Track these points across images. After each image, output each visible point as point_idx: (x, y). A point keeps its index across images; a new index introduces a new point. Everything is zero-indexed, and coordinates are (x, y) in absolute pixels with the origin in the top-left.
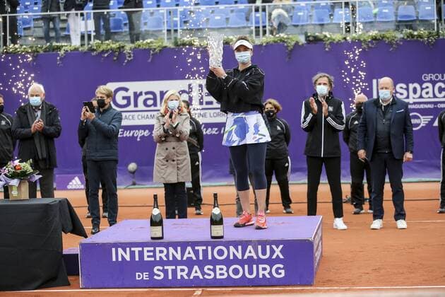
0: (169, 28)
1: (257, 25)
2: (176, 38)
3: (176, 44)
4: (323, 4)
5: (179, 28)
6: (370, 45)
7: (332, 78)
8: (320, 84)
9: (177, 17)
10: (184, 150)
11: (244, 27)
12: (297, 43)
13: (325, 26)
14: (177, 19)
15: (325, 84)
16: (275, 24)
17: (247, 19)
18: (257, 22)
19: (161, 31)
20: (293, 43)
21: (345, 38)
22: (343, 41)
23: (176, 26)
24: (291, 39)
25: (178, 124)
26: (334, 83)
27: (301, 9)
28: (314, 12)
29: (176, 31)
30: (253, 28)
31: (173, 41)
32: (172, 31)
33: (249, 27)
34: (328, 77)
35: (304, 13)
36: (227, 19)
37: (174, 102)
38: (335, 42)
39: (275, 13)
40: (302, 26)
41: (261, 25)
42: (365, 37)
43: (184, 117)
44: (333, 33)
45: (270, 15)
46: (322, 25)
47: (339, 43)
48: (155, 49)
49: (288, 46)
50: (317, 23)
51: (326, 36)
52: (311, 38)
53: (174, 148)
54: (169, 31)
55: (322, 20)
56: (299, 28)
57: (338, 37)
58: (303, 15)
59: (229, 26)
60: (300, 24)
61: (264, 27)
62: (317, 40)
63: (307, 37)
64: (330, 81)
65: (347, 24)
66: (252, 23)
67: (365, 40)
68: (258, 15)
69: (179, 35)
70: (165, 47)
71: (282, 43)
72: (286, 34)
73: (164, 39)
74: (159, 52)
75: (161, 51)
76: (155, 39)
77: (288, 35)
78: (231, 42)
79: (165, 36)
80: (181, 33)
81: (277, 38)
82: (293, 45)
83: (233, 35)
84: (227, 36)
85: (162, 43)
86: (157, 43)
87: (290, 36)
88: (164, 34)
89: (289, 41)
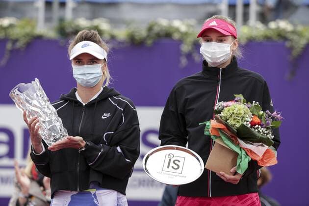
1: (233, 1)
2: (62, 20)
19: (32, 3)
20: (303, 42)
24: (300, 34)
29: (63, 4)
30: (224, 8)
31: (55, 24)
32: (56, 6)
33: (215, 5)
41: (240, 2)
48: (15, 41)
49: (291, 49)
54: (49, 4)
61: (246, 5)
69: (68, 14)
70: (39, 38)
71: (281, 41)
72: (292, 23)
73: (37, 21)
74: (24, 46)
75: (29, 45)
76: (18, 18)
77: (294, 25)
78: (175, 32)
79: (41, 14)
80: (74, 10)
81: (272, 30)
82: (302, 46)
83: (181, 20)
84: (169, 20)
85: (33, 27)
86: (23, 28)
87: (300, 28)
88: (37, 9)
89: (295, 37)
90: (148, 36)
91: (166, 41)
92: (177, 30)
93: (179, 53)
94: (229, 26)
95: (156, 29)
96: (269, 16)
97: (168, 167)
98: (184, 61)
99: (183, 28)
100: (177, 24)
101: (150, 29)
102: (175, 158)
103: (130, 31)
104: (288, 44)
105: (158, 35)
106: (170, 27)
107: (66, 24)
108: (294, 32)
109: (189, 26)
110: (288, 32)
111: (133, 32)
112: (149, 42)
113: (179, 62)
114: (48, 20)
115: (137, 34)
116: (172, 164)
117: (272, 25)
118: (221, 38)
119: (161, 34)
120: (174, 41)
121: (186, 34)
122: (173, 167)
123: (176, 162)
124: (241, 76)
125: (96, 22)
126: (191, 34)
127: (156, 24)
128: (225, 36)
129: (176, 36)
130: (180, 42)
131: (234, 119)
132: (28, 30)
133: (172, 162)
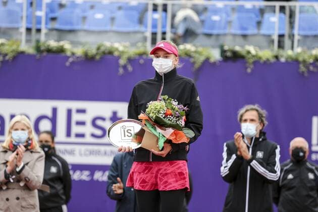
0: (30, 26)
1: (154, 30)
2: (38, 41)
3: (38, 49)
4: (248, 5)
5: (43, 27)
6: (311, 68)
7: (264, 112)
8: (246, 121)
9: (41, 10)
10: (32, 202)
11: (135, 32)
12: (207, 60)
13: (250, 39)
14: (41, 14)
15: (252, 120)
16: (181, 31)
17: (141, 21)
18: (154, 26)
19: (17, 29)
20: (202, 59)
21: (277, 57)
22: (273, 60)
23: (39, 22)
24: (200, 53)
25: (23, 167)
26: (267, 119)
27: (216, 11)
28: (234, 17)
29: (39, 31)
30: (148, 35)
31: (33, 44)
32: (34, 32)
33: (143, 33)
34: (257, 111)
35: (221, 17)
36: (113, 19)
37: (20, 132)
38: (262, 61)
39: (180, 15)
40: (218, 35)
41: (159, 31)
42: (306, 57)
43: (36, 156)
44: (261, 48)
45: (174, 16)
46: (245, 36)
47: (267, 63)
48: (6, 55)
49: (194, 63)
50: (239, 32)
51: (249, 52)
52: (229, 54)
53: (18, 199)
54: (29, 30)
55: (245, 29)
56: (213, 38)
57: (266, 54)
58: (220, 21)
59: (114, 28)
60: (215, 32)
61: (164, 33)
62: (236, 57)
63: (223, 52)
64: (260, 116)
65: (281, 36)
66: (146, 27)
67: (304, 61)
68: (157, 16)
69: (42, 37)
70: (22, 53)
71: (187, 58)
72: (194, 45)
73: (21, 41)
74: (11, 59)
75: (15, 58)
76: (8, 40)
77: (197, 47)
78: (115, 51)
79: (23, 37)
80: (46, 34)
81: (181, 50)
82: (202, 62)
83: (119, 42)
84: (112, 43)
85: (18, 46)
86: (11, 46)
87: (200, 49)
88: (21, 33)
89: (197, 56)
90: (97, 54)
91: (109, 56)
92: (117, 49)
93: (118, 65)
94: (173, 48)
95: (102, 49)
96: (179, 41)
97: (125, 136)
98: (121, 71)
99: (121, 48)
100: (116, 45)
101: (98, 49)
102: (127, 129)
103: (85, 50)
104: (192, 60)
105: (104, 53)
106: (112, 47)
107: (41, 44)
108: (196, 52)
109: (125, 47)
110: (193, 52)
111: (86, 50)
112: (98, 57)
113: (118, 71)
114: (28, 41)
115: (89, 52)
116: (126, 134)
117: (182, 47)
118: (167, 55)
119: (106, 52)
120: (115, 57)
121: (123, 52)
122: (127, 135)
123: (129, 131)
124: (177, 80)
125: (61, 43)
126: (126, 52)
127: (103, 45)
128: (168, 53)
129: (116, 54)
130: (119, 57)
131: (153, 113)
132: (14, 47)
133: (126, 131)
